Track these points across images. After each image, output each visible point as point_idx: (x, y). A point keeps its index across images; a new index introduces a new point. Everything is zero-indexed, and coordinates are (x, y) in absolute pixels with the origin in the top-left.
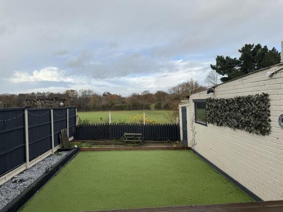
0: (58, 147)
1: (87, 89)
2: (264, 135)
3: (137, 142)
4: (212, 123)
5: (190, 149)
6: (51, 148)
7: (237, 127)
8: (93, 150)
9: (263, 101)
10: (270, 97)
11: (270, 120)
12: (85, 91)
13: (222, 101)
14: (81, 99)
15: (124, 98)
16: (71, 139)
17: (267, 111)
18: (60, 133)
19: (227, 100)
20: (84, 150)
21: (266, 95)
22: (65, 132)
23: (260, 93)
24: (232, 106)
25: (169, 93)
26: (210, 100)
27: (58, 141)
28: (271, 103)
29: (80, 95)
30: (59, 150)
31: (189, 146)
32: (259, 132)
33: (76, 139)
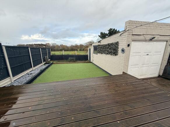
0: (44, 63)
1: (54, 43)
2: (116, 55)
3: (74, 61)
4: (99, 53)
5: (91, 62)
6: (42, 63)
7: (107, 54)
8: (58, 64)
9: (117, 44)
10: (119, 43)
11: (118, 51)
12: (53, 44)
13: (103, 45)
14: (52, 47)
15: (68, 47)
16: (49, 60)
17: (118, 48)
18: (45, 57)
19: (105, 45)
20: (55, 64)
21: (118, 42)
22: (47, 57)
23: (116, 42)
24: (106, 47)
25: (84, 45)
26: (99, 45)
27: (44, 61)
28: (119, 45)
29: (51, 45)
30: (45, 64)
31: (91, 61)
32: (114, 55)
33: (51, 60)
